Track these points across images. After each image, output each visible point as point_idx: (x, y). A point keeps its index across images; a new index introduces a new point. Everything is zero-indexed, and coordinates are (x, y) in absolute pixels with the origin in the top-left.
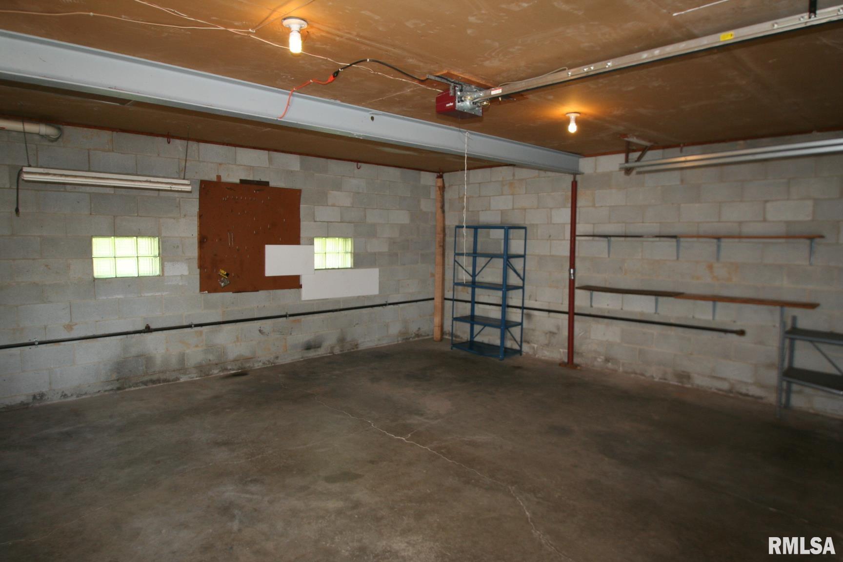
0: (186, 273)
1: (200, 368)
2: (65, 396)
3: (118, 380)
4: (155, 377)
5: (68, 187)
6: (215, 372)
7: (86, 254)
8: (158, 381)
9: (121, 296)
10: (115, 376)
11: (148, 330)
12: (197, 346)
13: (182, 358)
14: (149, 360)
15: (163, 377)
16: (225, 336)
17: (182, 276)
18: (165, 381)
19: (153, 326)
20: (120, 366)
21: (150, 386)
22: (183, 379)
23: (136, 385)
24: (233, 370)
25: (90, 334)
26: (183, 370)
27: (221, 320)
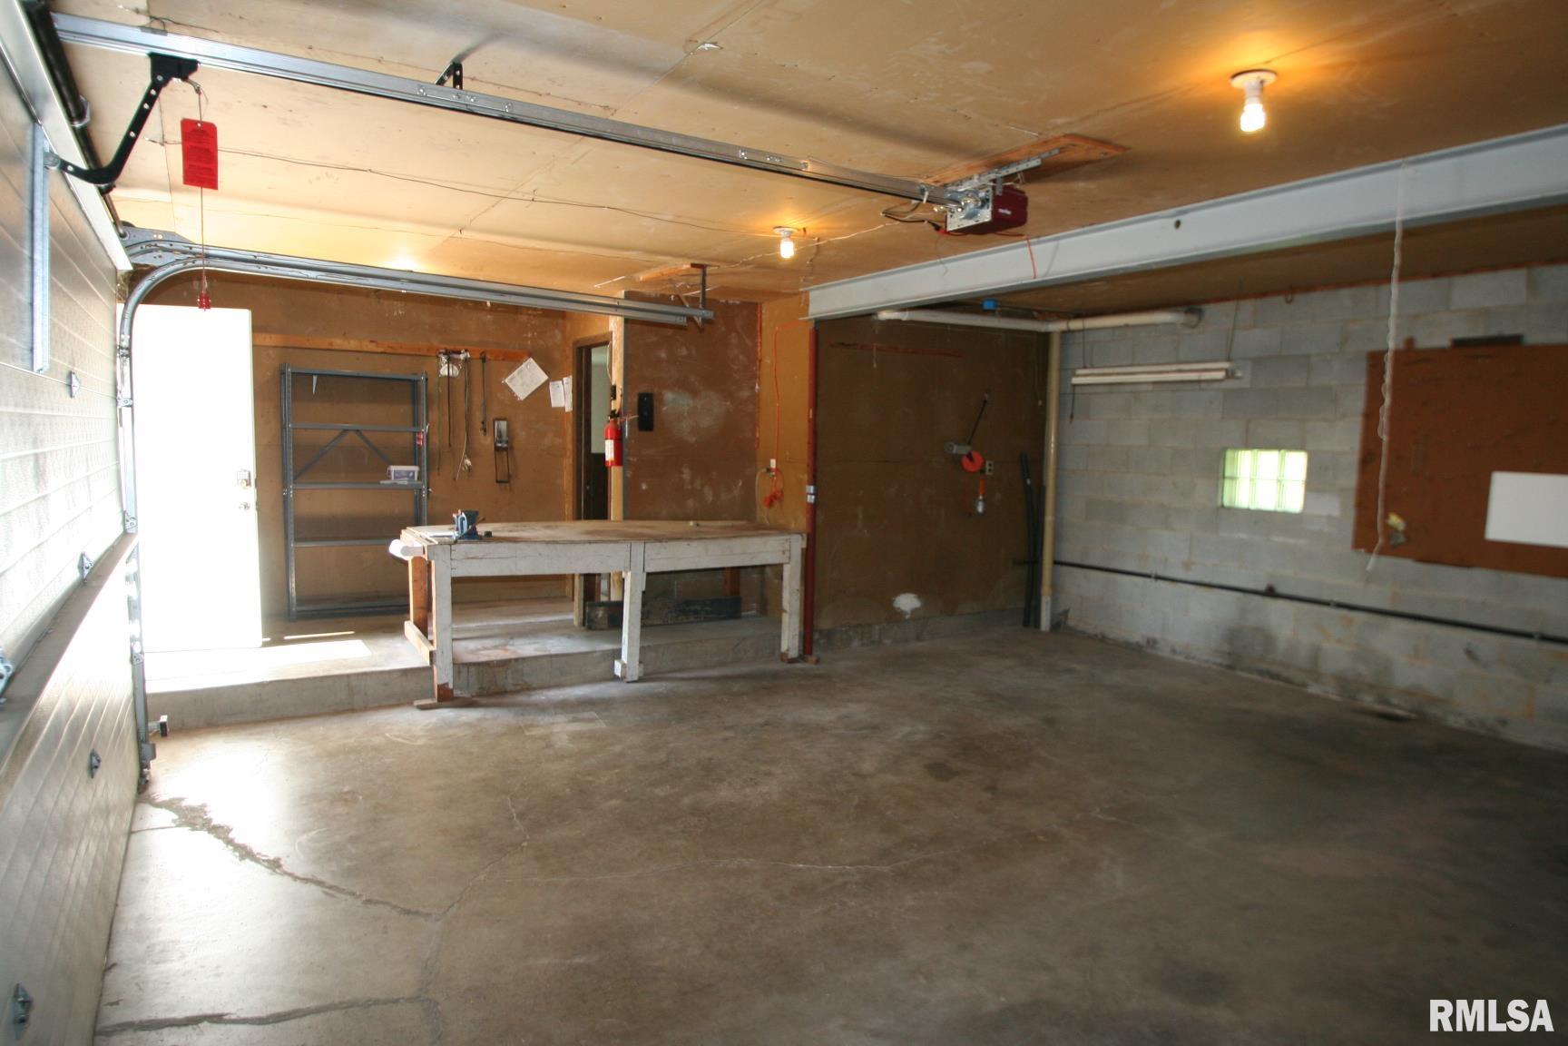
0: (1336, 512)
1: (1342, 681)
2: (1174, 651)
3: (1229, 654)
4: (1275, 669)
5: (1203, 385)
6: (1368, 700)
7: (1215, 471)
8: (1277, 677)
9: (1244, 536)
10: (1226, 647)
11: (1271, 593)
12: (1339, 641)
13: (1316, 654)
14: (1269, 640)
15: (1285, 673)
16: (1393, 640)
17: (1329, 517)
18: (1288, 681)
19: (1281, 589)
20: (1233, 635)
21: (1267, 680)
22: (1313, 689)
23: (1249, 670)
24: (1400, 708)
25: (1207, 580)
26: (1314, 672)
27: (1387, 606)
